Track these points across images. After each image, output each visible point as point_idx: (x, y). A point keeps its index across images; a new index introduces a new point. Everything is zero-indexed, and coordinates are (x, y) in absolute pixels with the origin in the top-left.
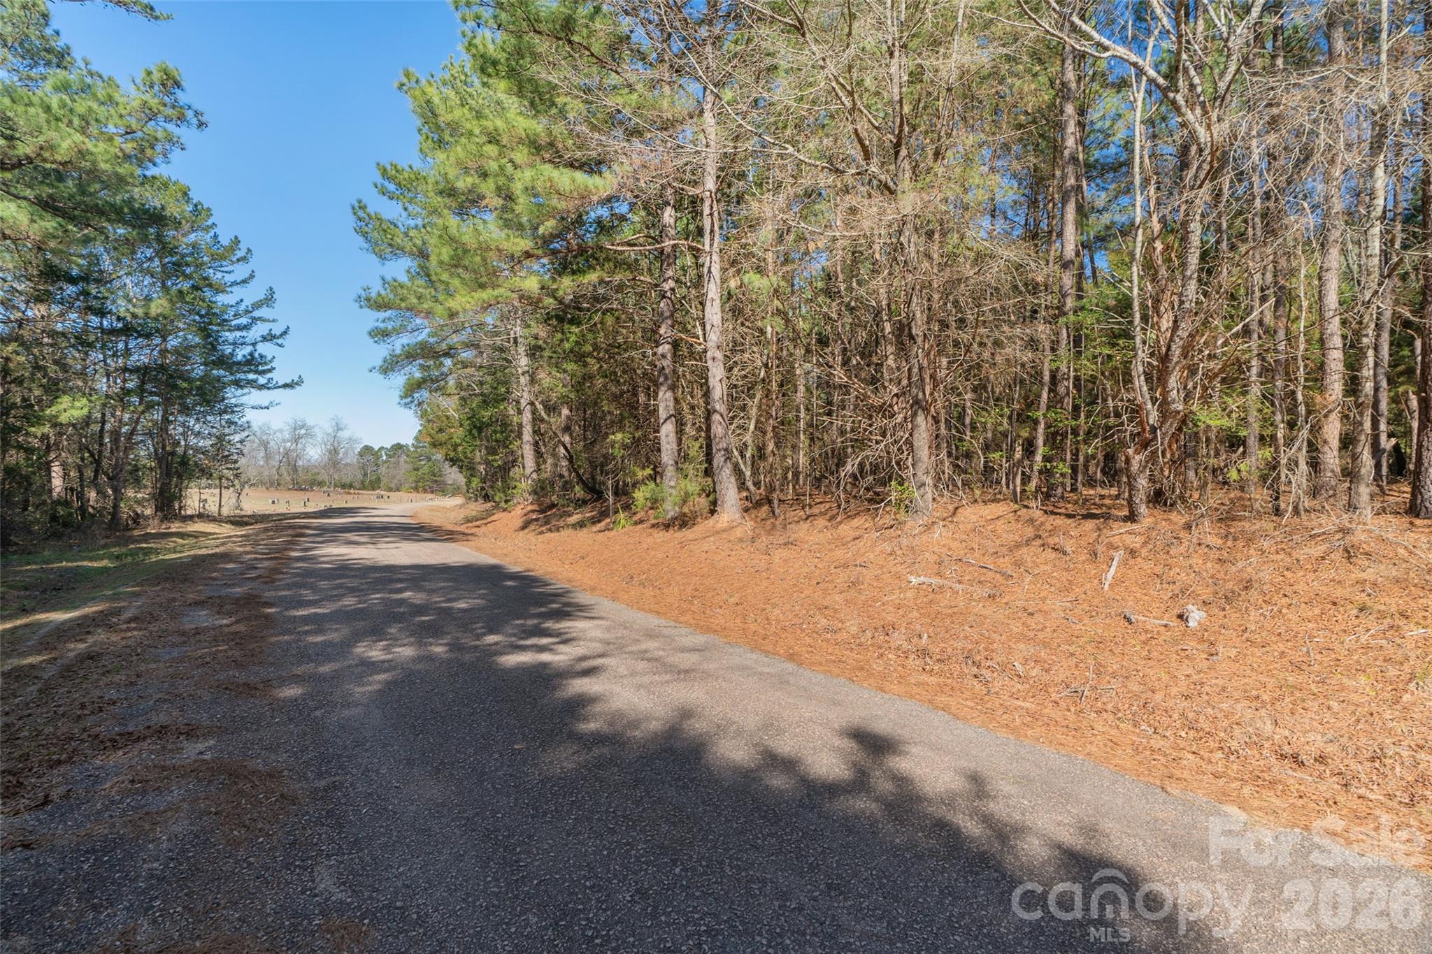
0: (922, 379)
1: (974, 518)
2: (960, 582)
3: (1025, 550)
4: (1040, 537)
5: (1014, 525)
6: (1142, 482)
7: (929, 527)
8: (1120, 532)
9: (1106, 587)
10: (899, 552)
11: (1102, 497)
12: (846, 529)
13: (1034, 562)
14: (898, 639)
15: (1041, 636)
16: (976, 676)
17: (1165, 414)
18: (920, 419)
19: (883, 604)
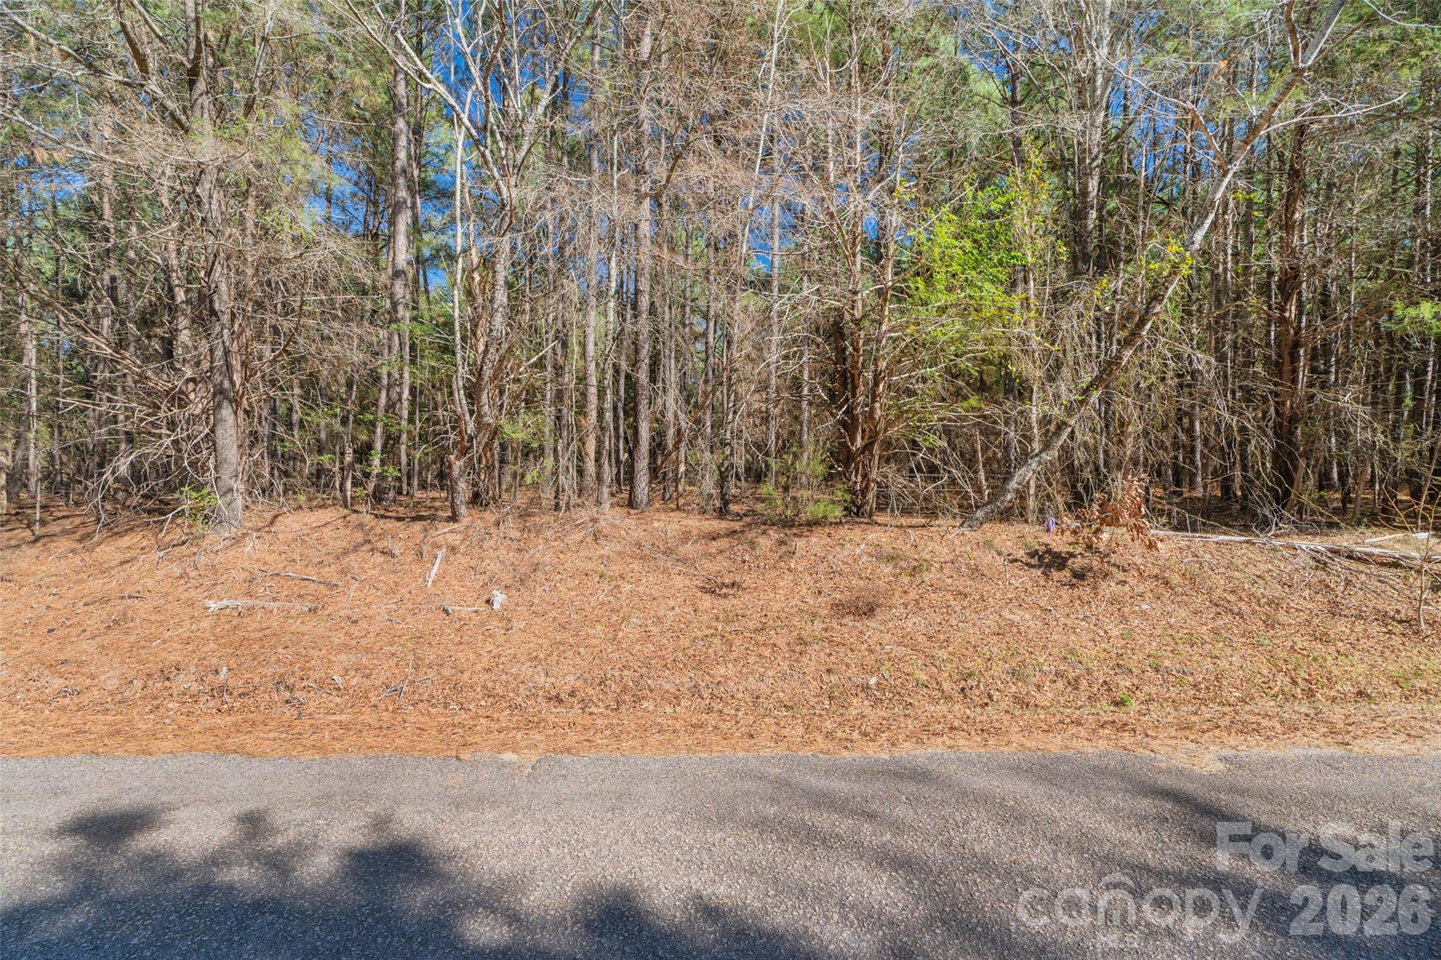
0: (229, 366)
1: (296, 526)
2: (275, 600)
3: (352, 556)
4: (369, 542)
5: (342, 532)
6: (462, 485)
7: (237, 541)
8: (445, 533)
9: (430, 584)
10: (193, 574)
11: (434, 499)
12: (109, 551)
13: (361, 568)
14: (185, 681)
15: (363, 642)
16: (287, 702)
17: (480, 425)
18: (226, 412)
19: (164, 642)
